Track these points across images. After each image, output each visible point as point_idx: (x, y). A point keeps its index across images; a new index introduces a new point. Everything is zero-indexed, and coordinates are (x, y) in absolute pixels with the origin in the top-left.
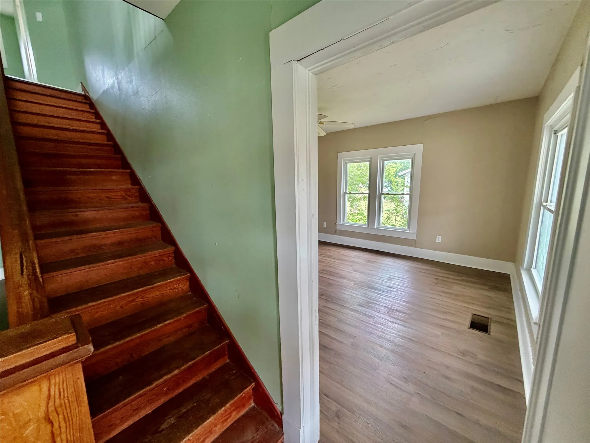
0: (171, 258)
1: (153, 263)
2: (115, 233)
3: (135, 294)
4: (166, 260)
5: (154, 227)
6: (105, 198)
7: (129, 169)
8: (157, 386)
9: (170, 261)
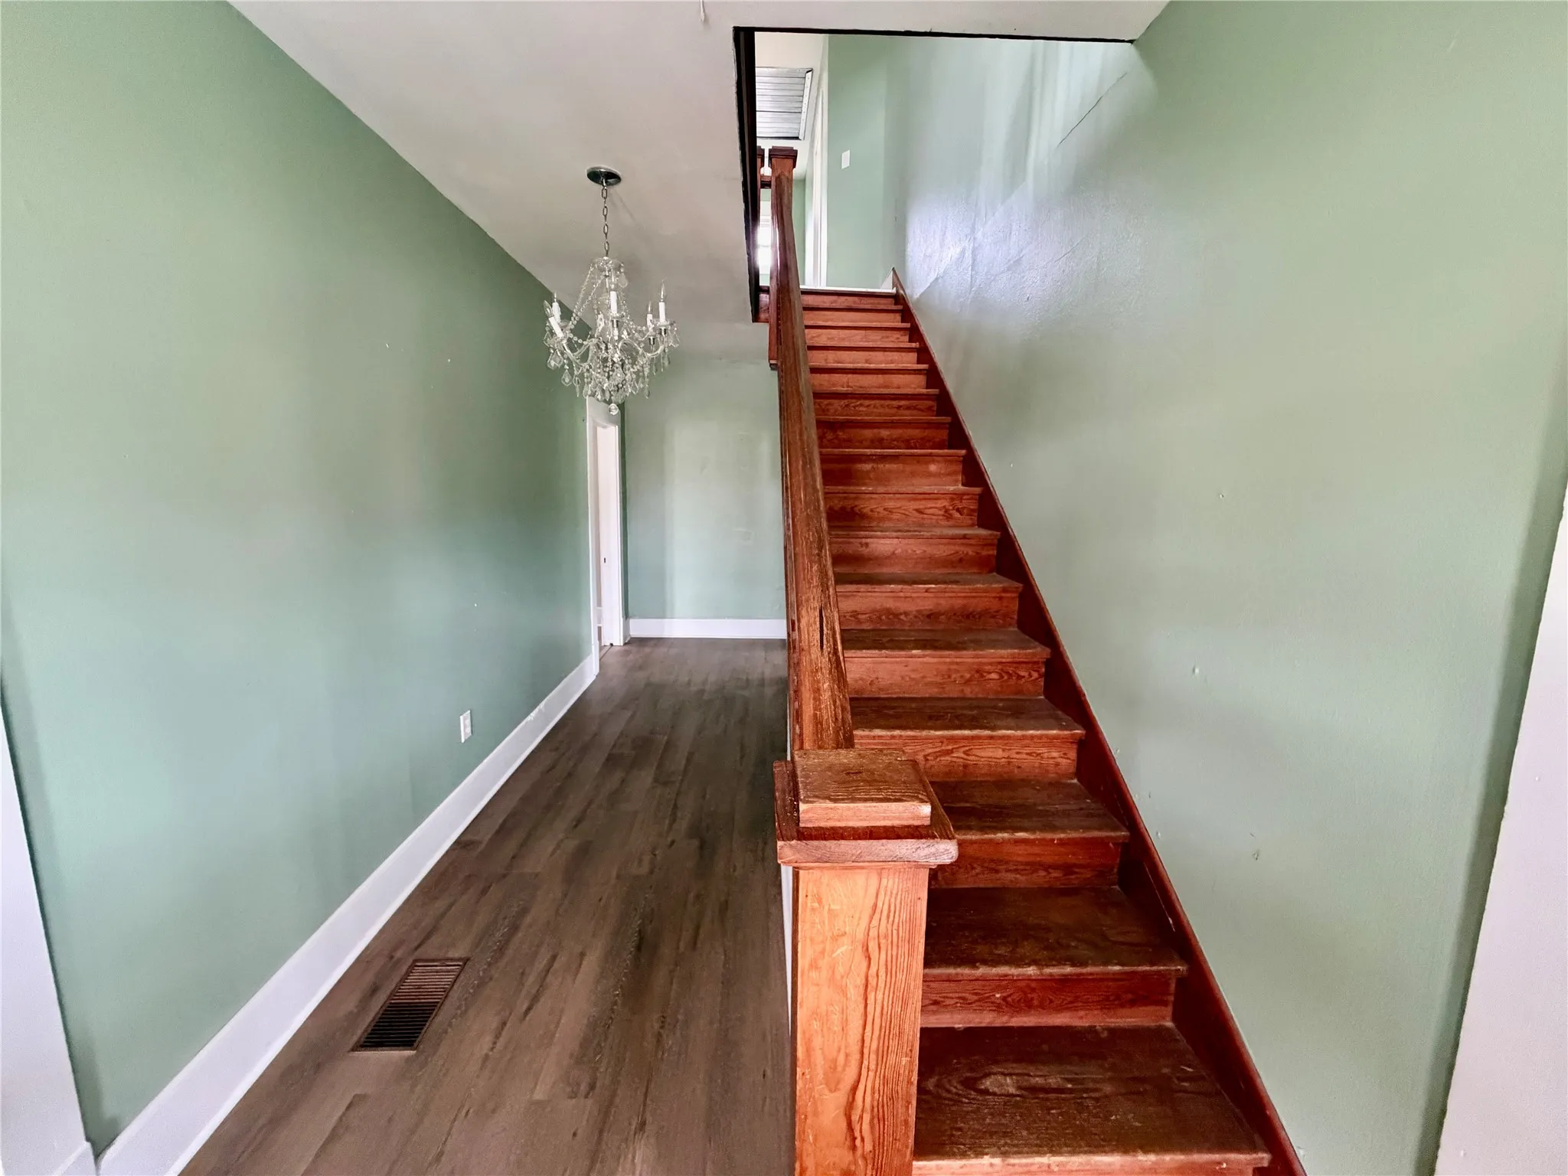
0: (1035, 675)
1: (994, 676)
2: (927, 591)
3: (952, 739)
4: (1024, 677)
5: (1005, 590)
6: (914, 512)
7: (963, 449)
8: (983, 979)
9: (1032, 681)
